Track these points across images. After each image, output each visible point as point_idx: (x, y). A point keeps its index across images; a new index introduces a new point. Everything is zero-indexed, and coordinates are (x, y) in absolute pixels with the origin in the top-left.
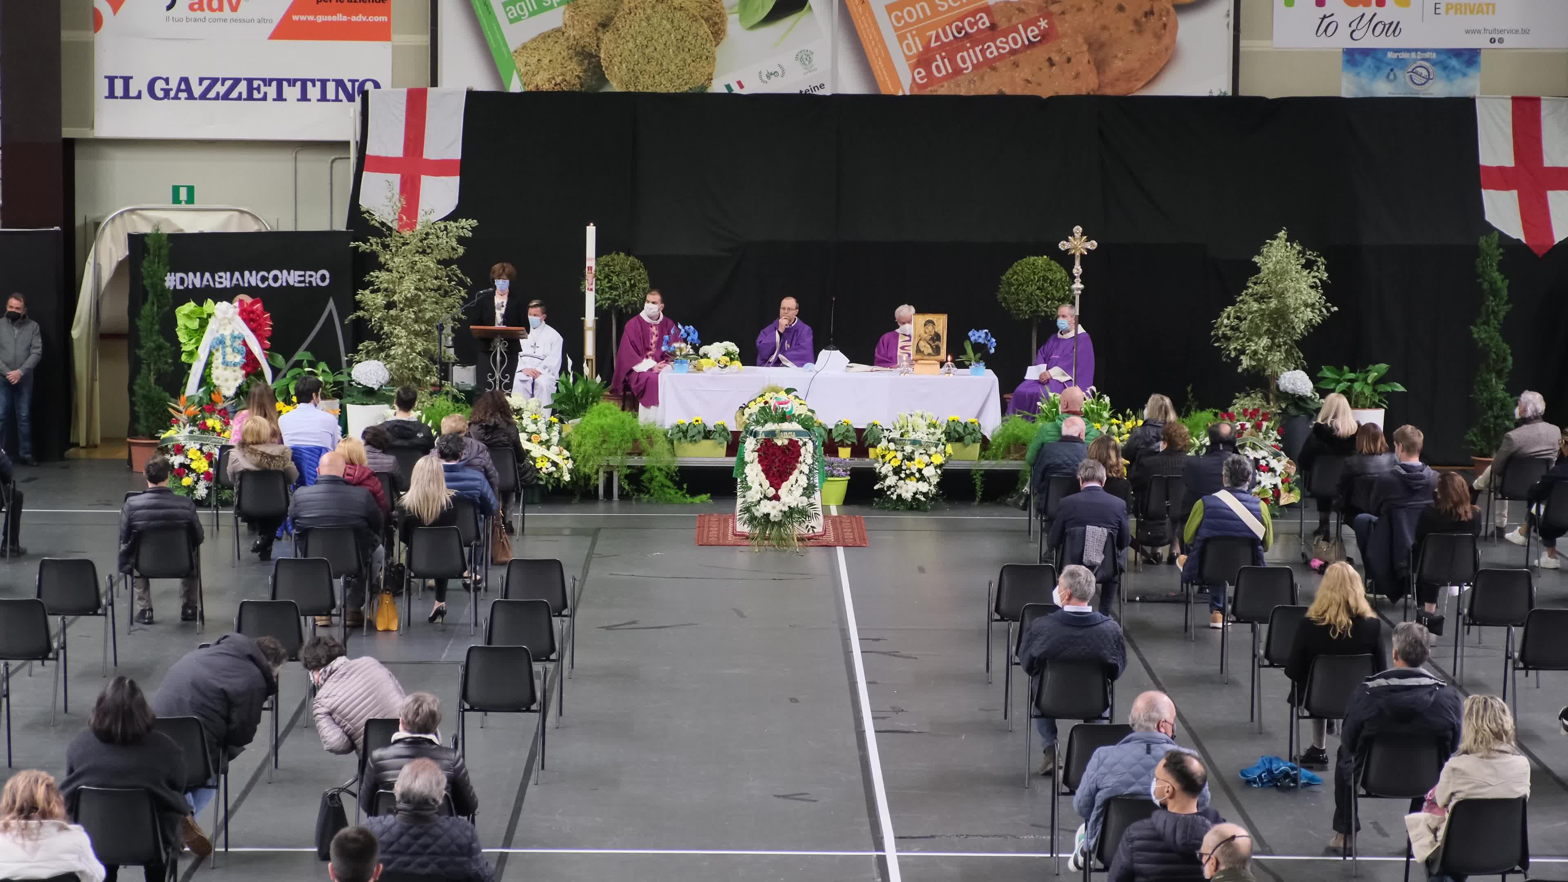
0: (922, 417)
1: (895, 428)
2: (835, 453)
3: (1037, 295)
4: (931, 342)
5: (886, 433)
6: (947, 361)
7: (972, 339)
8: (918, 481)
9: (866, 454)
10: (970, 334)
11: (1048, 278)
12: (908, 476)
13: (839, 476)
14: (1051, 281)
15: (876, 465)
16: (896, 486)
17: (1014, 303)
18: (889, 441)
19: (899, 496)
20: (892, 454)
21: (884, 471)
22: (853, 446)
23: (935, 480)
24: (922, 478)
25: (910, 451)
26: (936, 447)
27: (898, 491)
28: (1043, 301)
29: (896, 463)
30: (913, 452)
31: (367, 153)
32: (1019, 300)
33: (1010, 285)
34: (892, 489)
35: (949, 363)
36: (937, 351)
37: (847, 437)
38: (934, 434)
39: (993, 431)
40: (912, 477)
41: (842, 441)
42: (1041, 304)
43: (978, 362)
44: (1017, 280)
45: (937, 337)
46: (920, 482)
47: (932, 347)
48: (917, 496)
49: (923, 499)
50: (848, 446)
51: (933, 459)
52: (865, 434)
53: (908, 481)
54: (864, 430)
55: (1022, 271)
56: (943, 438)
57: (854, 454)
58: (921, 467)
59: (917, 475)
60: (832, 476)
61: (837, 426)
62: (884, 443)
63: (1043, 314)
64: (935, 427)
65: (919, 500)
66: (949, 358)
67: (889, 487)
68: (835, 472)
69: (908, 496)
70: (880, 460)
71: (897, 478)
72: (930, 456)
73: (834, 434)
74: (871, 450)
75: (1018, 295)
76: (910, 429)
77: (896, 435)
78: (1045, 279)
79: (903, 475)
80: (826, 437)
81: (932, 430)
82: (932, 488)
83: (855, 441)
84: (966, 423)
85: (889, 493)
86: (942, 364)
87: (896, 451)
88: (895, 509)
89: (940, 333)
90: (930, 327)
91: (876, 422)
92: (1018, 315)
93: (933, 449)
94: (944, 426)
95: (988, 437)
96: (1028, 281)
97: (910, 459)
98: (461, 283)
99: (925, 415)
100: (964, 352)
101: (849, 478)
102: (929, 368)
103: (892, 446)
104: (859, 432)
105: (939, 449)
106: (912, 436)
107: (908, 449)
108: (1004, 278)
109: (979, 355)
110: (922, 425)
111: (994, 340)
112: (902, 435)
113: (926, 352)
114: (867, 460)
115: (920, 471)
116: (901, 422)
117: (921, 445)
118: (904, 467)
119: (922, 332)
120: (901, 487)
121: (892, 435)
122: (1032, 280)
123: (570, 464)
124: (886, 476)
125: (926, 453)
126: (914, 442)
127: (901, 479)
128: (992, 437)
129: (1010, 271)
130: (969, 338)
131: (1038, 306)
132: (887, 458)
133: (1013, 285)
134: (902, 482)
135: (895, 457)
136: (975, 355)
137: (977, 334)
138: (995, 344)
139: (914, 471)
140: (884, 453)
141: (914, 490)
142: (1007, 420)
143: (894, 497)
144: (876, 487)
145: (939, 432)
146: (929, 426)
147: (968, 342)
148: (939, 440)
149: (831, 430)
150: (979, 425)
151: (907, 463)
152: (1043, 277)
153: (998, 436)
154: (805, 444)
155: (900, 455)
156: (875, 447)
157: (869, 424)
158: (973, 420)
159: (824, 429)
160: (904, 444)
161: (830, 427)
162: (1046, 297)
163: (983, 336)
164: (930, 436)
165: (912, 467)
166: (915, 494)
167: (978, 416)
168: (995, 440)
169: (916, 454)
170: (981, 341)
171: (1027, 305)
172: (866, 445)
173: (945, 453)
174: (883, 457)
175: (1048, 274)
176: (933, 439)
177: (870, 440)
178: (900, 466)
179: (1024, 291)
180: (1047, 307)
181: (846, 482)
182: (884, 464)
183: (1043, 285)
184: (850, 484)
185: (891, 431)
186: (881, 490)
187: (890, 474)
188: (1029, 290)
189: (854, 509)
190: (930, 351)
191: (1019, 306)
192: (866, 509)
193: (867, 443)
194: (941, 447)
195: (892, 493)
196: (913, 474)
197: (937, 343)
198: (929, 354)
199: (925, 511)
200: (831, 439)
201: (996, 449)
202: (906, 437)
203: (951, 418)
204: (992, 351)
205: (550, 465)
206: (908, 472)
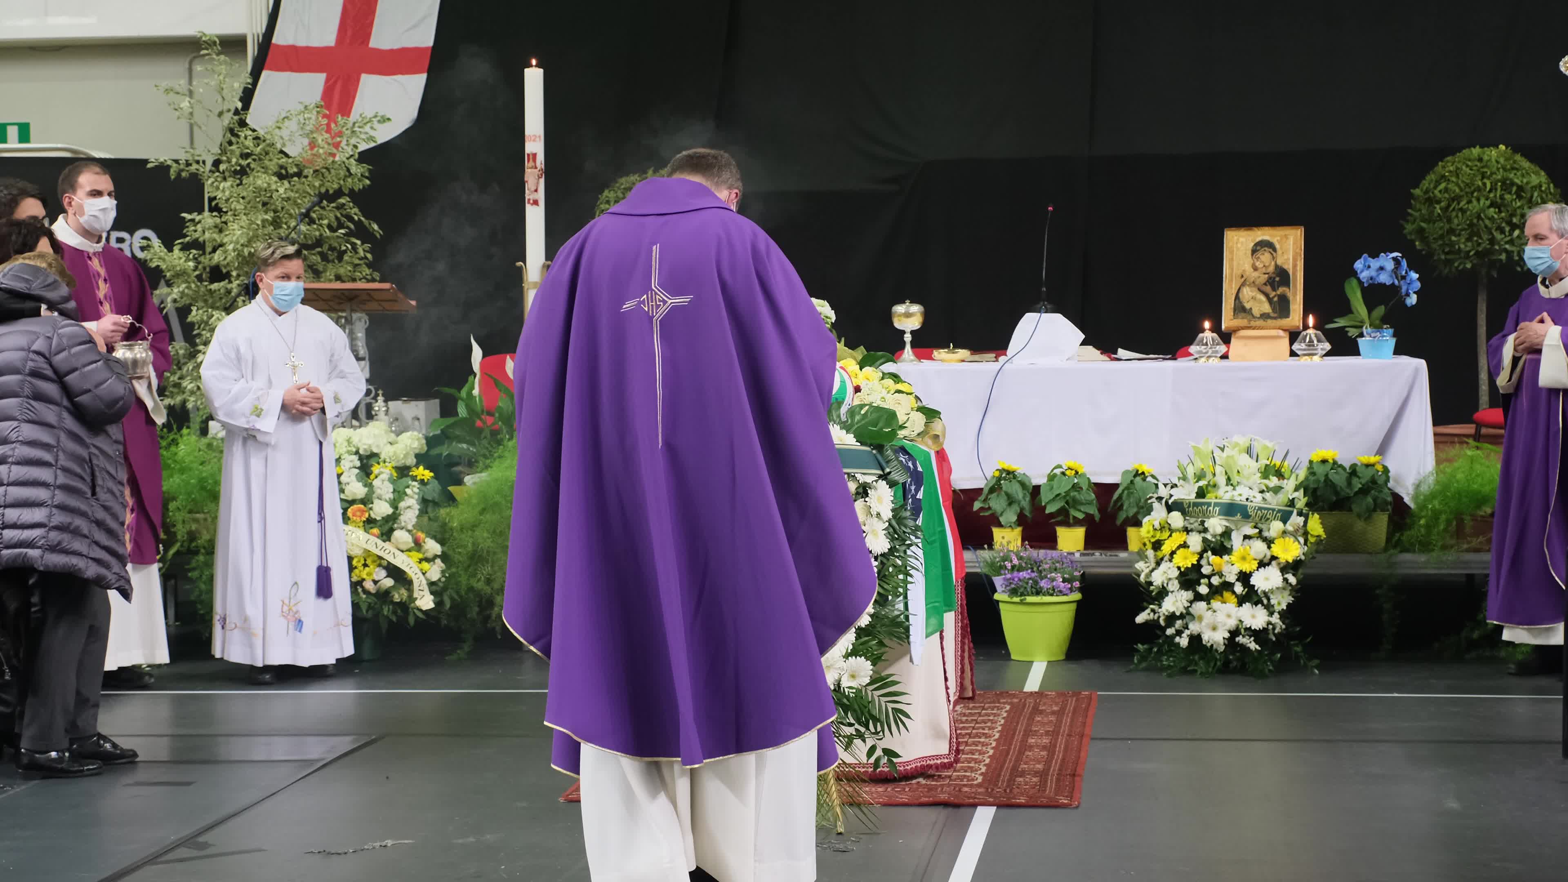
0: (1249, 451)
1: (1184, 478)
2: (1051, 541)
3: (1492, 219)
4: (1268, 289)
5: (1163, 492)
6: (1306, 327)
7: (1364, 275)
8: (1240, 604)
9: (1121, 543)
10: (1358, 265)
11: (1513, 184)
12: (1216, 592)
13: (1052, 592)
14: (1520, 189)
15: (1140, 565)
16: (1187, 615)
17: (1442, 237)
18: (1170, 508)
19: (1196, 639)
20: (1178, 538)
21: (1158, 578)
22: (1088, 522)
23: (1282, 601)
24: (1251, 596)
25: (1219, 530)
26: (1285, 521)
27: (1194, 628)
28: (1502, 231)
29: (1184, 560)
30: (1227, 534)
31: (274, 41)
32: (1451, 231)
33: (1431, 201)
34: (1179, 623)
35: (1311, 332)
36: (1282, 307)
37: (1074, 503)
38: (1277, 490)
39: (1418, 486)
40: (1227, 595)
41: (1062, 511)
42: (1498, 236)
43: (1378, 327)
44: (1446, 190)
45: (1281, 277)
46: (1247, 606)
47: (1270, 300)
48: (1240, 639)
49: (1253, 646)
50: (1077, 523)
51: (1276, 549)
52: (1116, 496)
53: (1216, 604)
54: (1115, 486)
55: (1457, 173)
56: (1301, 501)
57: (1091, 542)
58: (1247, 567)
59: (1239, 588)
60: (1038, 593)
61: (1051, 477)
62: (1159, 513)
63: (1503, 257)
64: (1280, 475)
65: (1244, 649)
66: (1311, 320)
67: (1171, 618)
68: (1043, 584)
69: (1216, 638)
70: (1150, 553)
71: (1189, 595)
72: (1269, 542)
73: (1045, 497)
74: (1131, 532)
75: (1449, 220)
76: (1221, 480)
77: (1186, 493)
78: (1507, 185)
79: (1203, 590)
80: (1026, 503)
81: (1274, 481)
82: (1275, 619)
83: (1093, 510)
84: (1354, 467)
85: (1170, 631)
86: (1294, 336)
87: (1187, 530)
88: (1185, 671)
89: (1289, 267)
90: (1265, 257)
91: (1144, 468)
92: (1448, 262)
93: (1276, 526)
94: (1302, 474)
95: (1407, 500)
96: (1471, 191)
97: (1221, 548)
98: (361, 232)
99: (1257, 448)
100: (1346, 309)
101: (1077, 596)
102: (1266, 346)
103: (1176, 519)
104: (1104, 491)
105: (1289, 527)
106: (1225, 494)
107: (1216, 525)
108: (1417, 192)
109: (1380, 310)
110: (1250, 467)
111: (1414, 276)
112: (1201, 493)
113: (1256, 312)
114: (1123, 555)
115: (1244, 577)
116: (1200, 465)
117: (1246, 516)
118: (1206, 570)
119: (1248, 267)
120: (1200, 619)
121: (1179, 494)
122: (1479, 189)
123: (435, 571)
124: (1163, 592)
125: (1260, 536)
126: (1230, 509)
127: (1198, 597)
128: (1415, 497)
129: (1431, 177)
130: (1354, 274)
131: (1492, 241)
132: (1166, 548)
133: (1439, 202)
134: (1202, 605)
135: (1185, 545)
136: (1370, 311)
137: (1375, 263)
138: (1418, 285)
139: (1232, 578)
140: (1159, 536)
141: (1232, 623)
142: (1450, 460)
143: (1184, 641)
144: (1140, 618)
145: (1289, 485)
146: (1267, 472)
147: (1354, 282)
148: (1292, 503)
149: (1037, 489)
150: (1386, 470)
151: (1214, 559)
152: (1504, 181)
153: (1432, 496)
154: (864, 491)
155: (1195, 541)
156: (1138, 524)
157: (1126, 473)
158: (1373, 459)
159: (1023, 485)
160: (1207, 515)
161: (1035, 481)
162: (1510, 223)
163: (1390, 265)
164: (1268, 495)
165: (1226, 569)
166: (1234, 633)
167: (1382, 450)
168: (1422, 507)
169: (1236, 539)
170: (1384, 278)
171: (1469, 239)
172: (1119, 522)
173: (1306, 534)
174: (1157, 545)
175: (1512, 176)
176: (1276, 501)
177: (1129, 510)
178: (1197, 567)
179: (1463, 211)
180: (1511, 242)
181: (1073, 606)
182: (1158, 563)
183: (1502, 197)
184: (1082, 610)
185: (1174, 486)
186: (1152, 626)
187: (1174, 586)
188: (1475, 207)
189: (1091, 669)
190: (1267, 308)
191: (1452, 244)
192: (1116, 671)
193: (1122, 516)
194: (1296, 520)
195: (1179, 633)
196: (1227, 586)
197: (1281, 290)
198: (1264, 316)
199: (1261, 675)
200: (1038, 508)
201: (1428, 527)
202: (1210, 498)
203: (1318, 455)
204: (1413, 300)
205: (383, 573)
206: (1215, 581)
